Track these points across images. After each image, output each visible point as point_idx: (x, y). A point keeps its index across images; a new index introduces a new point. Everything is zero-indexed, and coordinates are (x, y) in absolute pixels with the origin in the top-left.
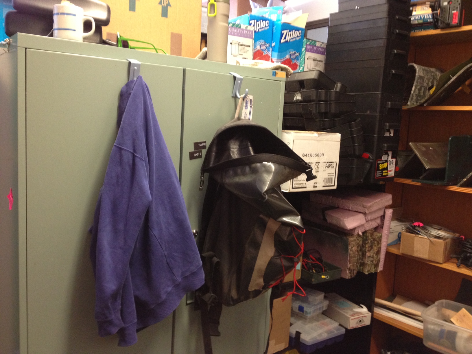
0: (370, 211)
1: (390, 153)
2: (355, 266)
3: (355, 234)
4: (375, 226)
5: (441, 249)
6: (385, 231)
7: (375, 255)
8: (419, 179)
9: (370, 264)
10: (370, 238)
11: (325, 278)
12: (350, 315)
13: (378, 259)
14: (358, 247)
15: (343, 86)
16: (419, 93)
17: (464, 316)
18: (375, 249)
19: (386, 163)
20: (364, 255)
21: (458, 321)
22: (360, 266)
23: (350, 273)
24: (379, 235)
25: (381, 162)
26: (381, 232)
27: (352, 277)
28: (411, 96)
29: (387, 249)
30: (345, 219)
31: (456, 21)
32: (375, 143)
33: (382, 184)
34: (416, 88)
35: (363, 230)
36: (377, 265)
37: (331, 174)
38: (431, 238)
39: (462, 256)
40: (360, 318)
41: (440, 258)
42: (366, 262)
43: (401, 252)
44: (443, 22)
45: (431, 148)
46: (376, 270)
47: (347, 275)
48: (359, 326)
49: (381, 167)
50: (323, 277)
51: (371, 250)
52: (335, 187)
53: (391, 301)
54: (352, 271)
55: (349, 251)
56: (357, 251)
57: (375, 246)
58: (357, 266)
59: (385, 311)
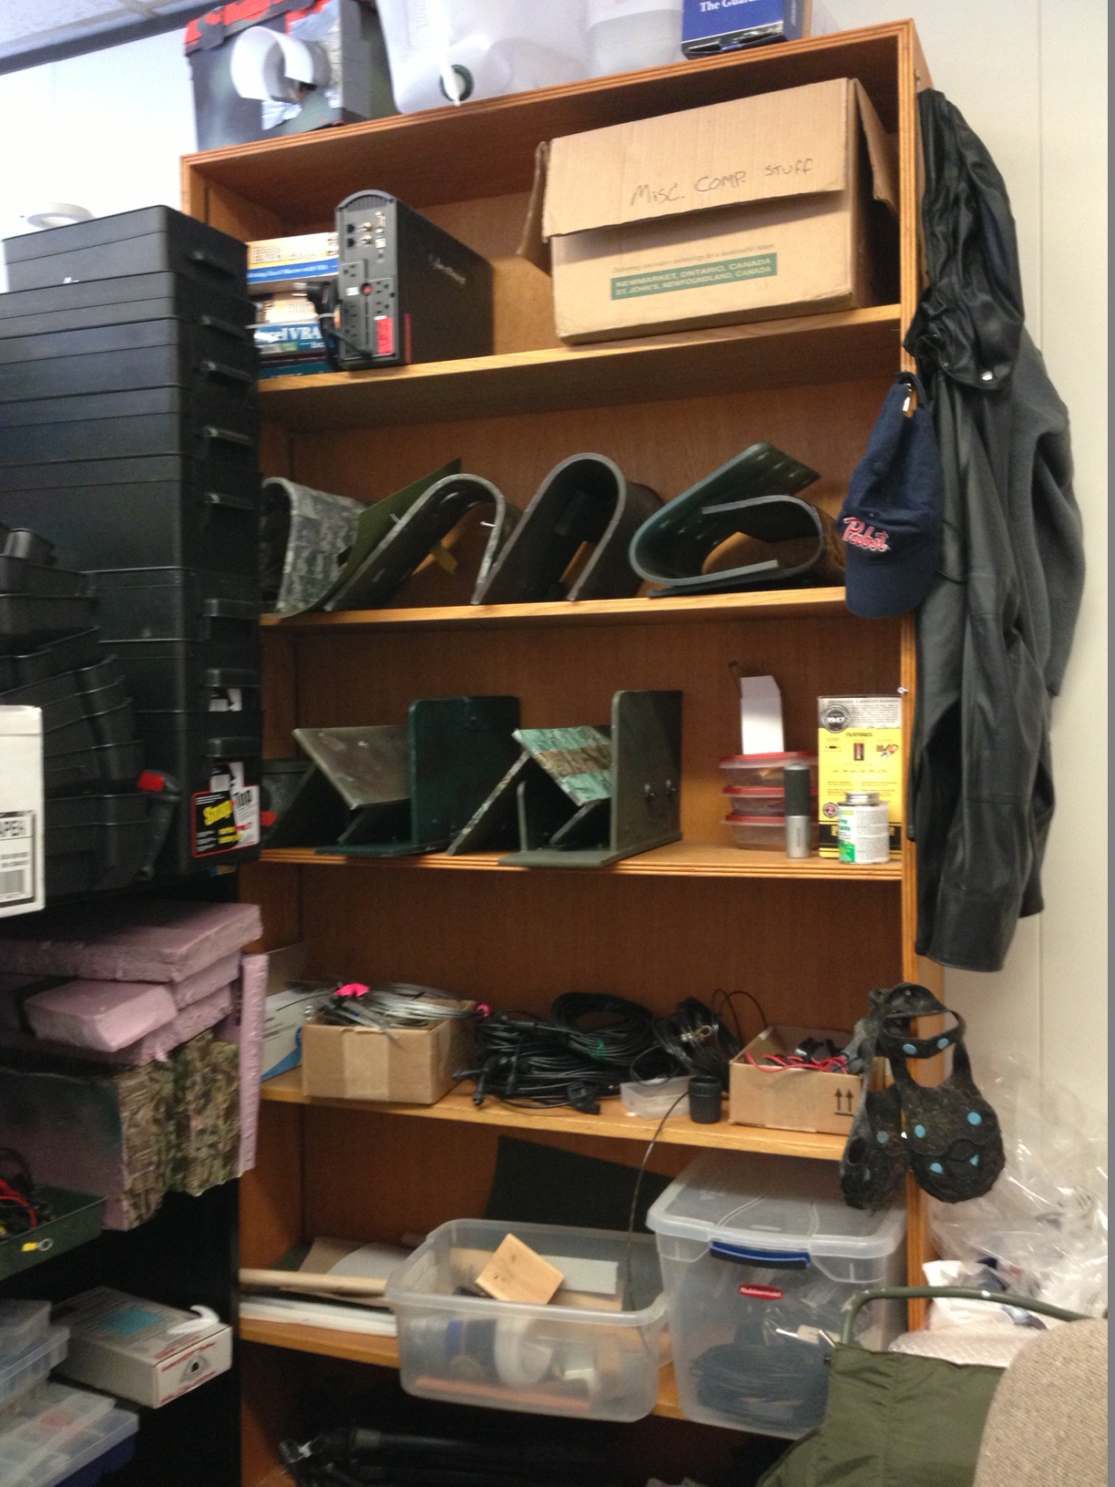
0: (188, 972)
1: (237, 769)
2: (152, 1177)
3: (143, 1063)
4: (212, 1022)
5: (424, 1058)
6: (249, 1031)
7: (220, 1122)
8: (335, 843)
9: (207, 1158)
10: (199, 1065)
11: (36, 1251)
12: (157, 1356)
13: (234, 1133)
14: (156, 1108)
15: (37, 542)
16: (310, 572)
17: (514, 1258)
18: (221, 1099)
19: (227, 803)
20: (183, 1129)
21: (499, 1279)
22: (175, 1171)
23: (135, 1206)
24: (230, 1048)
25: (210, 799)
26: (236, 1039)
27: (146, 1217)
28: (285, 582)
29: (262, 1092)
30: (97, 1017)
31: (386, 347)
32: (182, 739)
33: (224, 876)
34: (297, 556)
35: (172, 1044)
36: (231, 1157)
37: (15, 856)
38: (394, 1027)
39: (486, 1069)
40: (191, 1358)
41: (423, 1089)
42: (192, 1153)
43: (306, 1094)
44: (352, 348)
45: (362, 744)
46: (231, 1173)
47: (126, 1217)
48: (193, 1384)
49: (212, 815)
50: (28, 1247)
51: (205, 1106)
52: (38, 905)
53: (293, 1266)
54: (143, 1197)
55: (124, 1127)
56: (156, 1121)
57: (219, 1089)
58: (163, 1175)
59: (278, 1306)
